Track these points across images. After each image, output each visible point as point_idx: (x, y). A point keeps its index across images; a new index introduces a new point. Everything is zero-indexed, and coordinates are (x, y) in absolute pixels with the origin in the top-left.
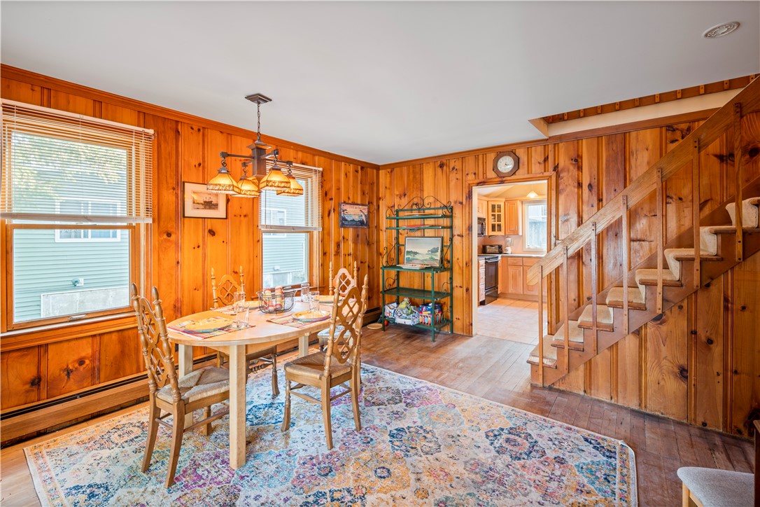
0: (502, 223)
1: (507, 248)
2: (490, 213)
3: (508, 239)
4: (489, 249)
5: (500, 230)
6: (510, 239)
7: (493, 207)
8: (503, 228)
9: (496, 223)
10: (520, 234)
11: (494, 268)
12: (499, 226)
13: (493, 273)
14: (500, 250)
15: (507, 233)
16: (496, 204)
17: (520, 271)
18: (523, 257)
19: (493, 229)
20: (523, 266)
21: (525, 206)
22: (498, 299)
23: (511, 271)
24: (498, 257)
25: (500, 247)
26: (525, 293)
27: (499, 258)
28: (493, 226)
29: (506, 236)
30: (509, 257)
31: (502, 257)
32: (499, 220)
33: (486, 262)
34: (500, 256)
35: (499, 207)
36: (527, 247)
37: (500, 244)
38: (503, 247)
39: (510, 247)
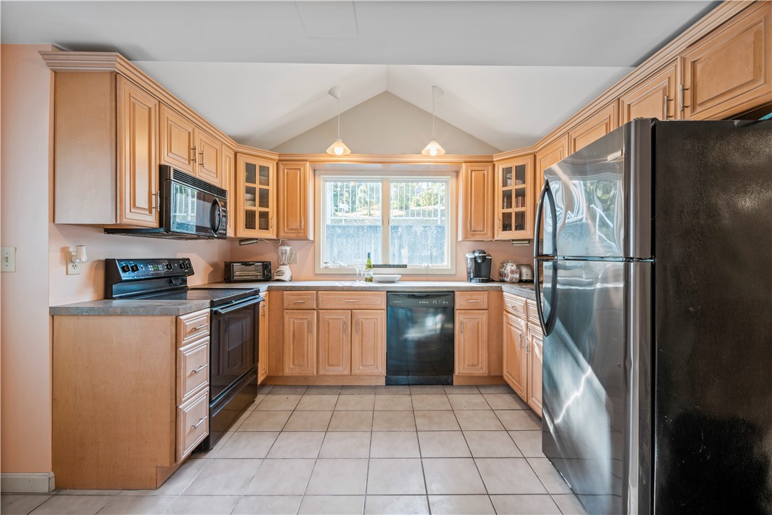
0: (271, 210)
1: (282, 268)
2: (242, 184)
3: (284, 248)
4: (238, 270)
5: (265, 226)
6: (288, 248)
7: (250, 168)
8: (273, 221)
9: (258, 209)
10: (311, 238)
11: (247, 322)
12: (264, 216)
13: (248, 335)
14: (267, 273)
15: (282, 234)
16: (258, 163)
17: (310, 323)
18: (317, 289)
19: (250, 225)
20: (318, 309)
21: (320, 179)
22: (260, 398)
23: (291, 321)
24: (257, 292)
25: (266, 266)
26: (322, 372)
27: (262, 294)
28: (250, 216)
29: (277, 242)
30: (286, 289)
31: (269, 289)
32: (264, 201)
33: (214, 315)
34: (263, 287)
35: (264, 170)
36: (323, 265)
37: (266, 258)
38: (272, 266)
39: (287, 267)
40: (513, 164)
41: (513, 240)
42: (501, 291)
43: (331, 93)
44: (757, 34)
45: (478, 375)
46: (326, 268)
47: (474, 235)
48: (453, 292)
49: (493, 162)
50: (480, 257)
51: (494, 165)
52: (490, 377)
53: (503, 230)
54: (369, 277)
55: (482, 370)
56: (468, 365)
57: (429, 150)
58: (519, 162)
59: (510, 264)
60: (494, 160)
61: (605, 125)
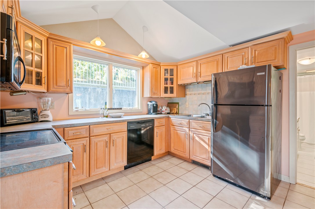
0: (44, 71)
2: (23, 48)
3: (47, 98)
5: (39, 83)
8: (44, 79)
12: (39, 75)
14: (35, 116)
15: (51, 89)
16: (35, 35)
20: (90, 137)
25: (34, 111)
26: (92, 174)
30: (67, 126)
36: (74, 109)
37: (34, 106)
38: (38, 111)
39: (49, 111)
40: (169, 68)
41: (165, 97)
42: (169, 118)
43: (93, 8)
44: (276, 48)
45: (162, 153)
46: (77, 111)
47: (154, 95)
48: (153, 119)
49: (160, 65)
50: (155, 104)
51: (160, 67)
52: (166, 153)
53: (165, 93)
54: (106, 115)
55: (163, 151)
56: (159, 150)
57: (142, 55)
58: (172, 68)
59: (164, 107)
60: (161, 64)
61: (216, 62)
